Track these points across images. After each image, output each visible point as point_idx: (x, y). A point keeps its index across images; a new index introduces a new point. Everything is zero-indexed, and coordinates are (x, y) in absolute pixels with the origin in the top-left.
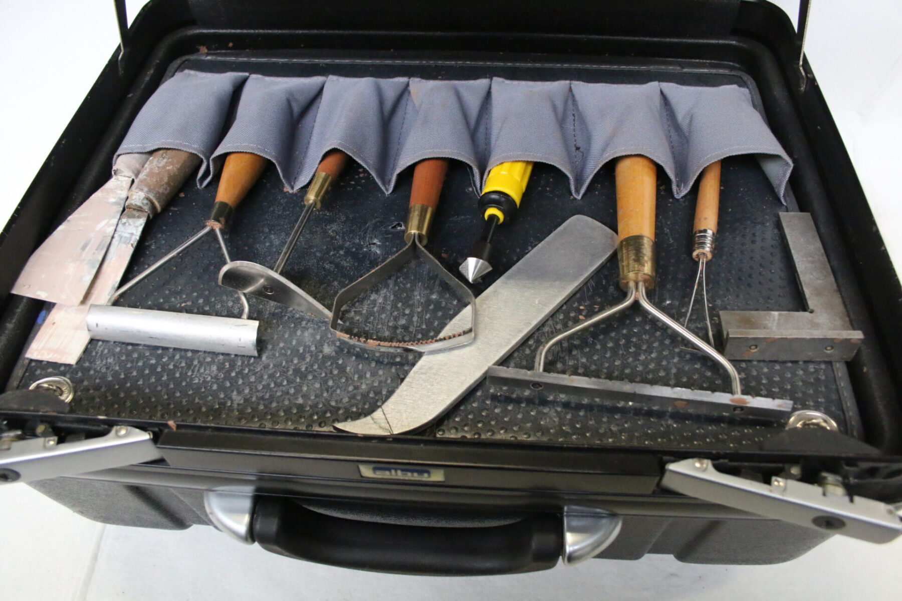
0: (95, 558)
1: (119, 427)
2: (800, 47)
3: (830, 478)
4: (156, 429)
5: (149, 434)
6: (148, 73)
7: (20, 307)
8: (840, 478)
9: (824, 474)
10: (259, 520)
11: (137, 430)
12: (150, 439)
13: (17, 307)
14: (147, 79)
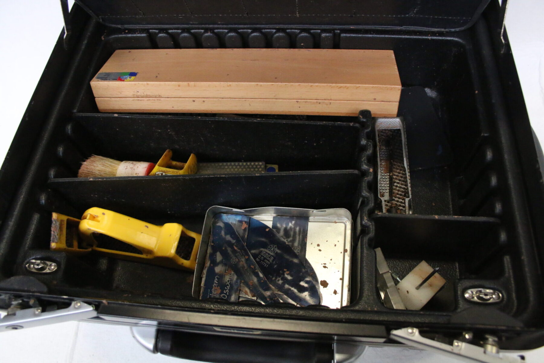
0: (77, 334)
1: (75, 302)
2: (502, 21)
3: (491, 339)
4: (97, 303)
5: (93, 306)
6: (84, 43)
7: (16, 211)
8: (496, 339)
9: (487, 336)
10: (160, 342)
11: (86, 304)
12: (93, 310)
13: (14, 211)
14: (83, 47)
